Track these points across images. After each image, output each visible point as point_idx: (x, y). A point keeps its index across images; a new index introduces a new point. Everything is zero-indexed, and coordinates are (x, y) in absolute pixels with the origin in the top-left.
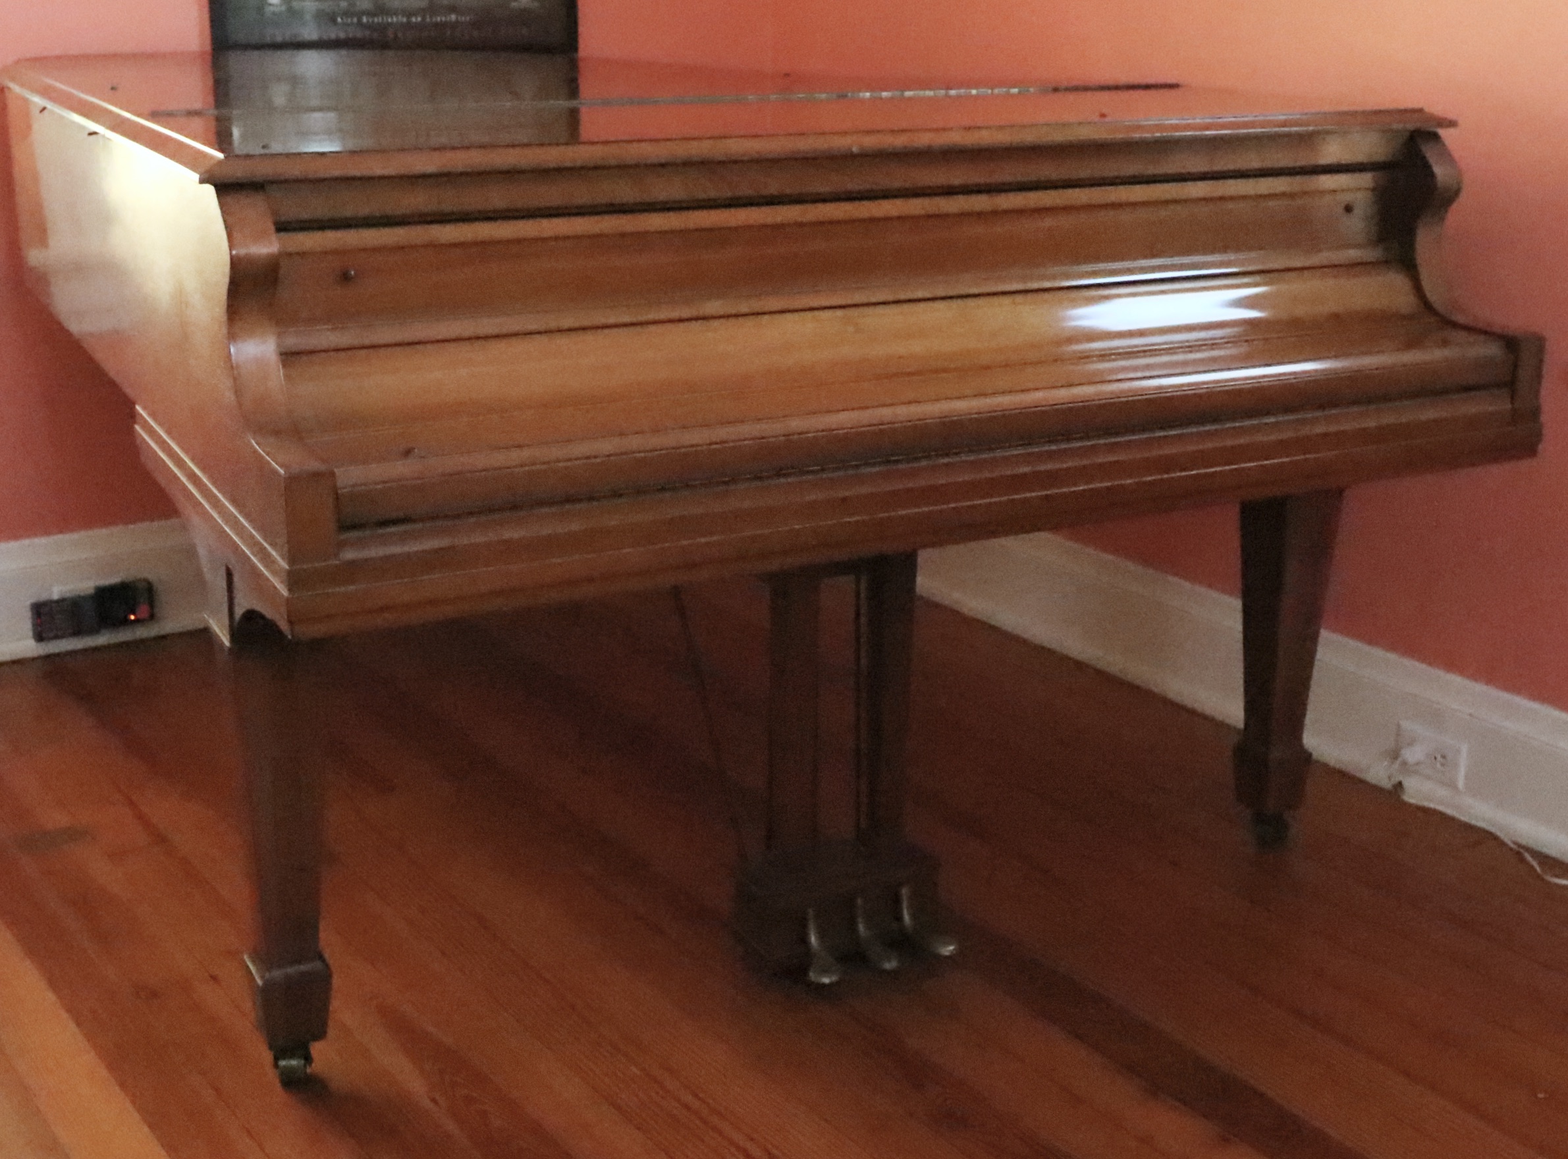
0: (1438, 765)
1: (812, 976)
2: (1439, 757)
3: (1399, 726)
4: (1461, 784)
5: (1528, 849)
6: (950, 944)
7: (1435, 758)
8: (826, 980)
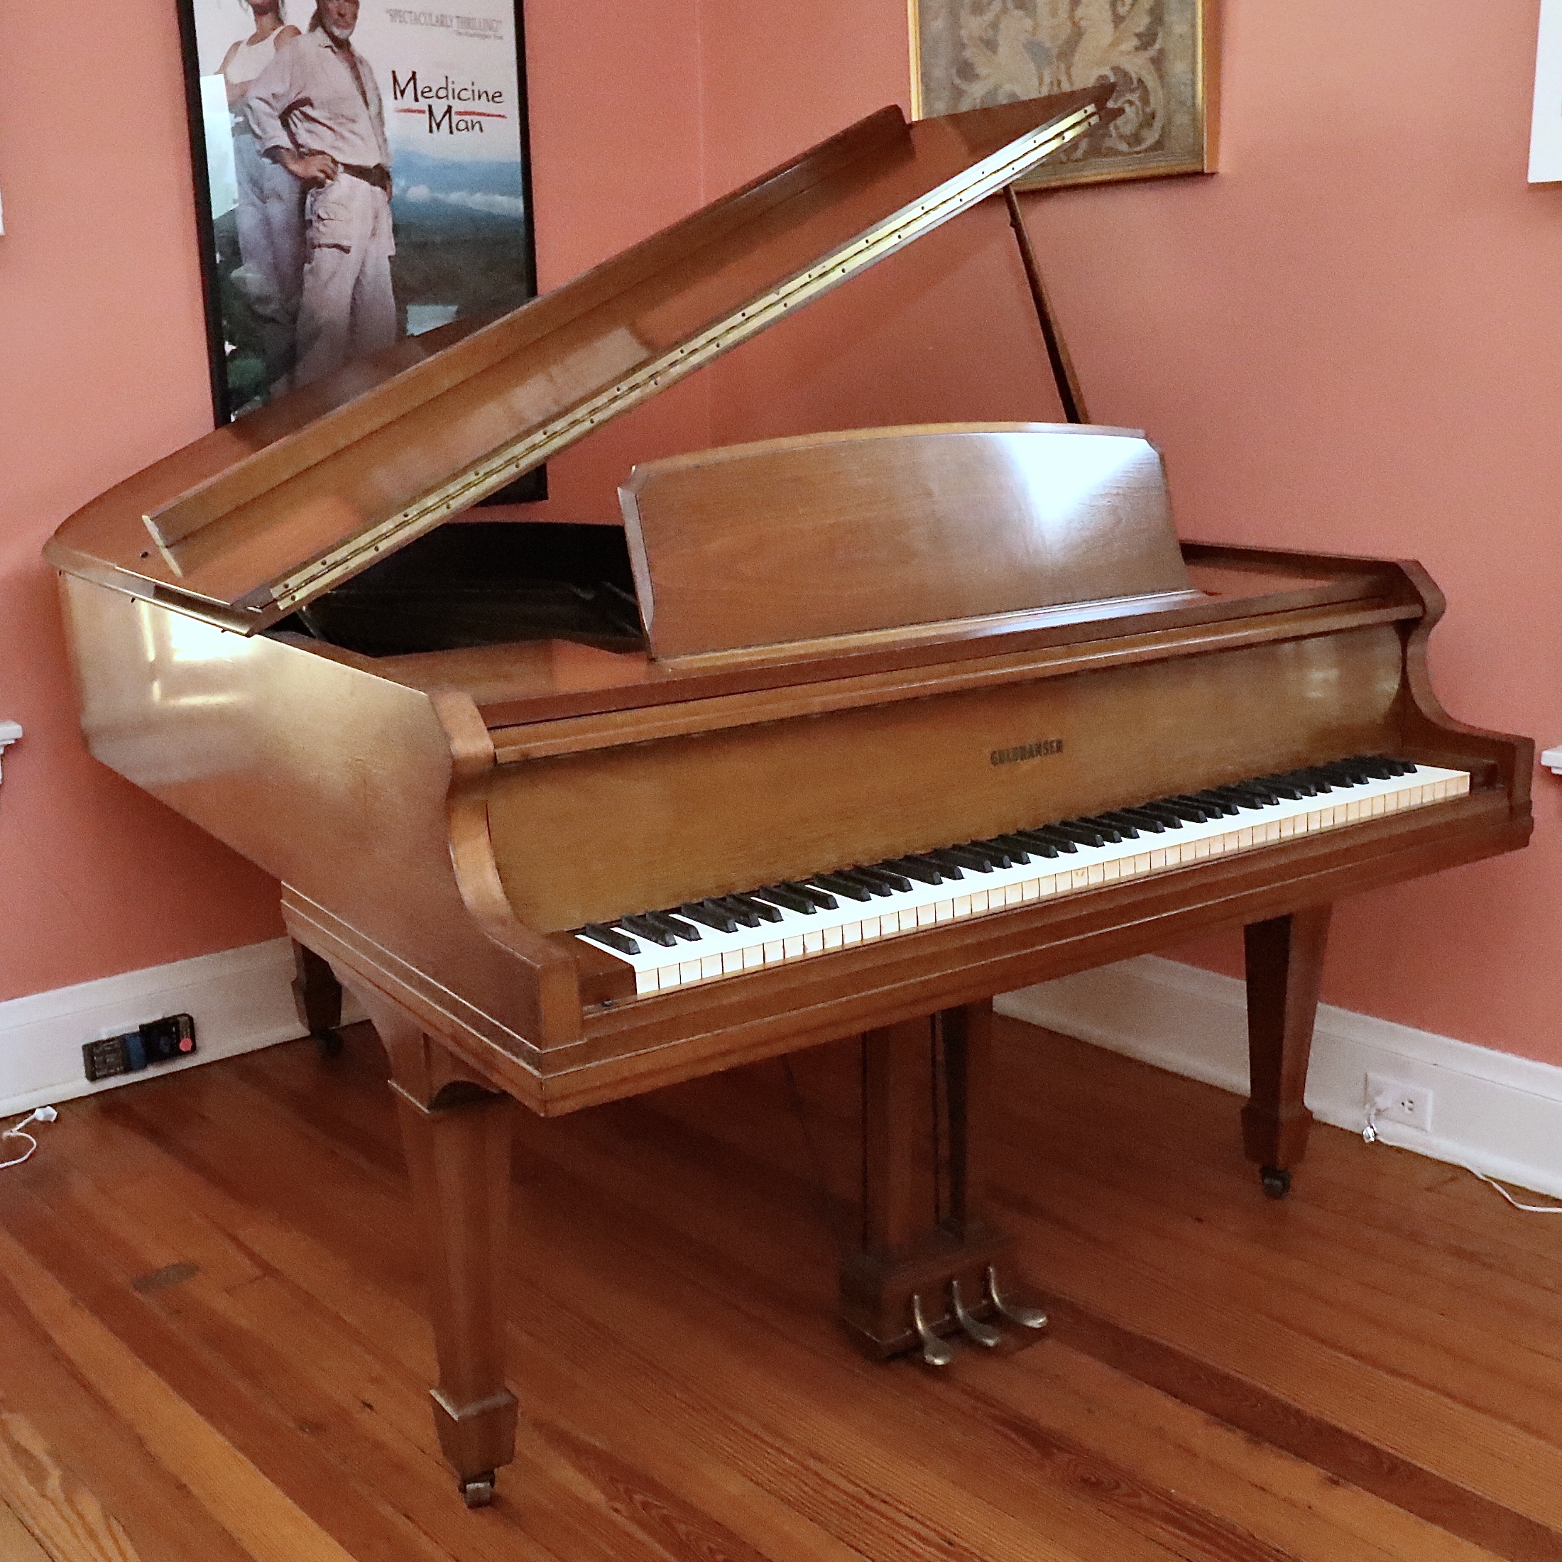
0: (1406, 1110)
1: (929, 1358)
2: (1407, 1103)
3: (1366, 1075)
4: (1429, 1127)
5: (1496, 1181)
6: (1040, 1317)
7: (1403, 1104)
8: (939, 1362)
